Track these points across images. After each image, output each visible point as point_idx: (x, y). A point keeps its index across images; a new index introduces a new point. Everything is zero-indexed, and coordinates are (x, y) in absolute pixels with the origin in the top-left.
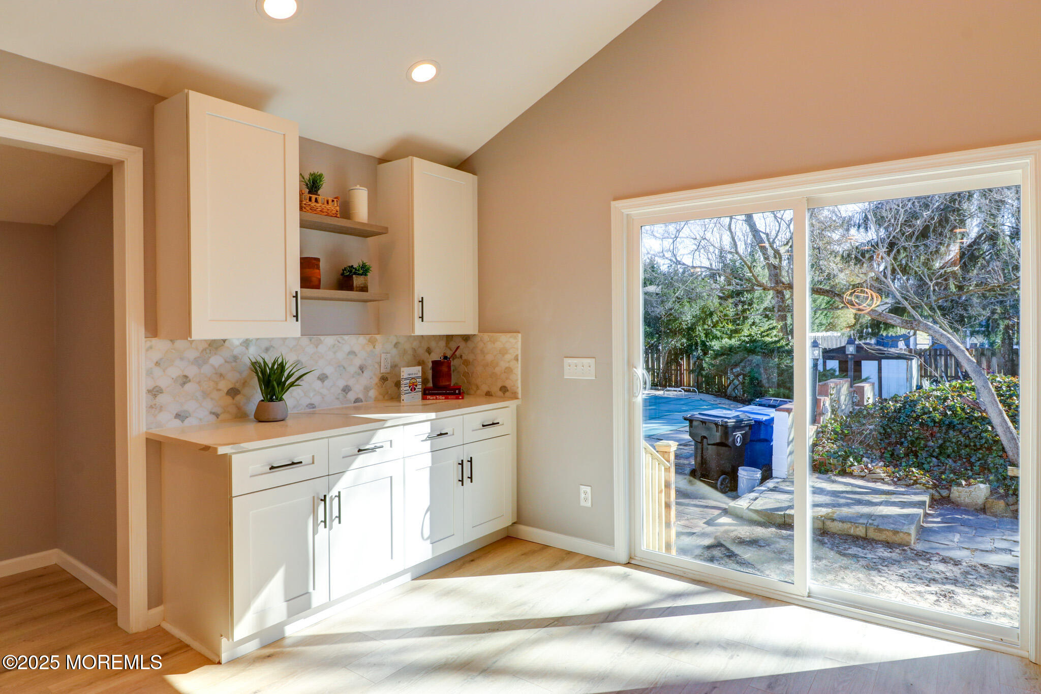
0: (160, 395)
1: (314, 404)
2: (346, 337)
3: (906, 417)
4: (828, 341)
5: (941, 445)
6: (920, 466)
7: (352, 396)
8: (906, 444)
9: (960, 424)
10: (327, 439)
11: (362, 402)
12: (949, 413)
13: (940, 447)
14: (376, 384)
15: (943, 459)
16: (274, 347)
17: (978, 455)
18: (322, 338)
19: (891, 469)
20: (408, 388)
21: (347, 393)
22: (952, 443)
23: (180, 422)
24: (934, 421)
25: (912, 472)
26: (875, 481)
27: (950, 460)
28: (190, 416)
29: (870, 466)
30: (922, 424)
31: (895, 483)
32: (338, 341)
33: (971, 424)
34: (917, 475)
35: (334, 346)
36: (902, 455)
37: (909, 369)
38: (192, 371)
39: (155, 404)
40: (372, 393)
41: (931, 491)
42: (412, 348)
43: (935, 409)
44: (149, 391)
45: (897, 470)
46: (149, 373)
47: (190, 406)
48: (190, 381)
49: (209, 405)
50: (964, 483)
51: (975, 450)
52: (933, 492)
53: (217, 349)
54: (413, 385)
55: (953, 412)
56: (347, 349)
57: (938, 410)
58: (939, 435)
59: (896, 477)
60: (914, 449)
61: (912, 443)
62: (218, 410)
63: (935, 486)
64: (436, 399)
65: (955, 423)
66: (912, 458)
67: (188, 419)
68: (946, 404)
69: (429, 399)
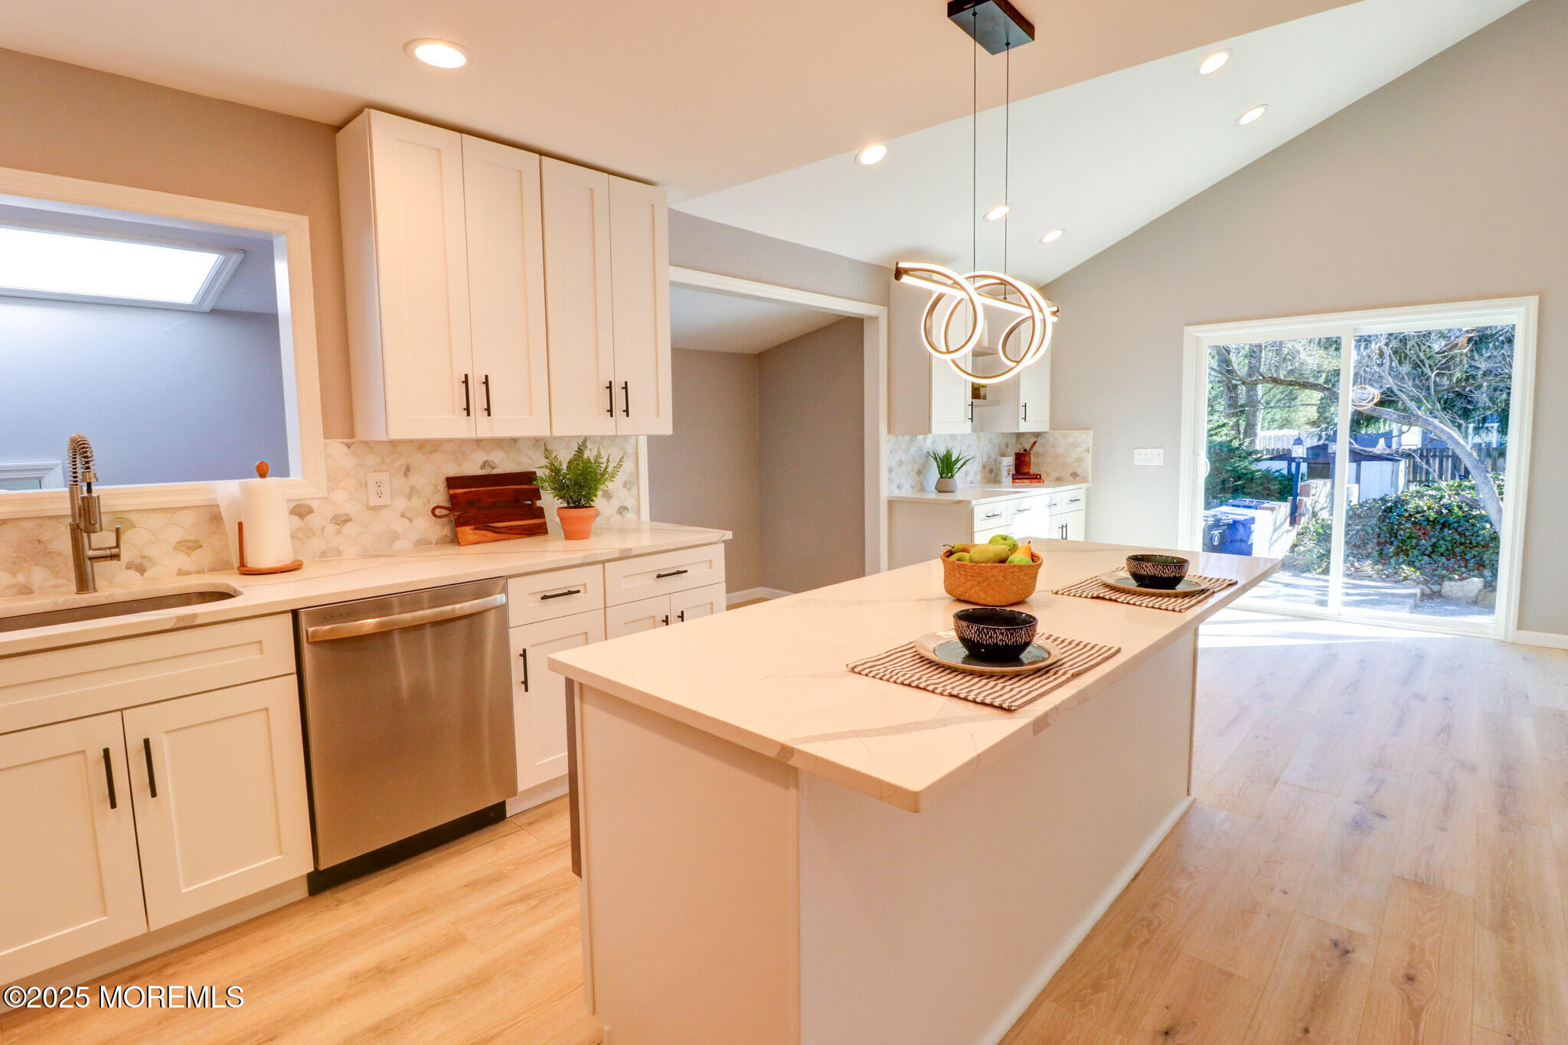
3: (1398, 516)
4: (1282, 442)
5: (1435, 543)
6: (1411, 564)
8: (1396, 543)
9: (1456, 522)
12: (1444, 511)
13: (1434, 545)
15: (1436, 557)
17: (1473, 552)
19: (1380, 567)
22: (1446, 541)
24: (1428, 520)
25: (1403, 569)
26: (1361, 578)
27: (1443, 558)
29: (1356, 564)
30: (1414, 523)
31: (1383, 580)
33: (1468, 522)
34: (1407, 572)
36: (1391, 555)
37: (1395, 474)
41: (1421, 586)
43: (1429, 508)
45: (1385, 568)
50: (1457, 577)
51: (1471, 548)
52: (1424, 587)
54: (1007, 471)
55: (1449, 510)
57: (1432, 509)
58: (1432, 533)
59: (1385, 574)
60: (1404, 548)
61: (1403, 542)
63: (1426, 582)
65: (1451, 522)
66: (1402, 557)
68: (1442, 503)
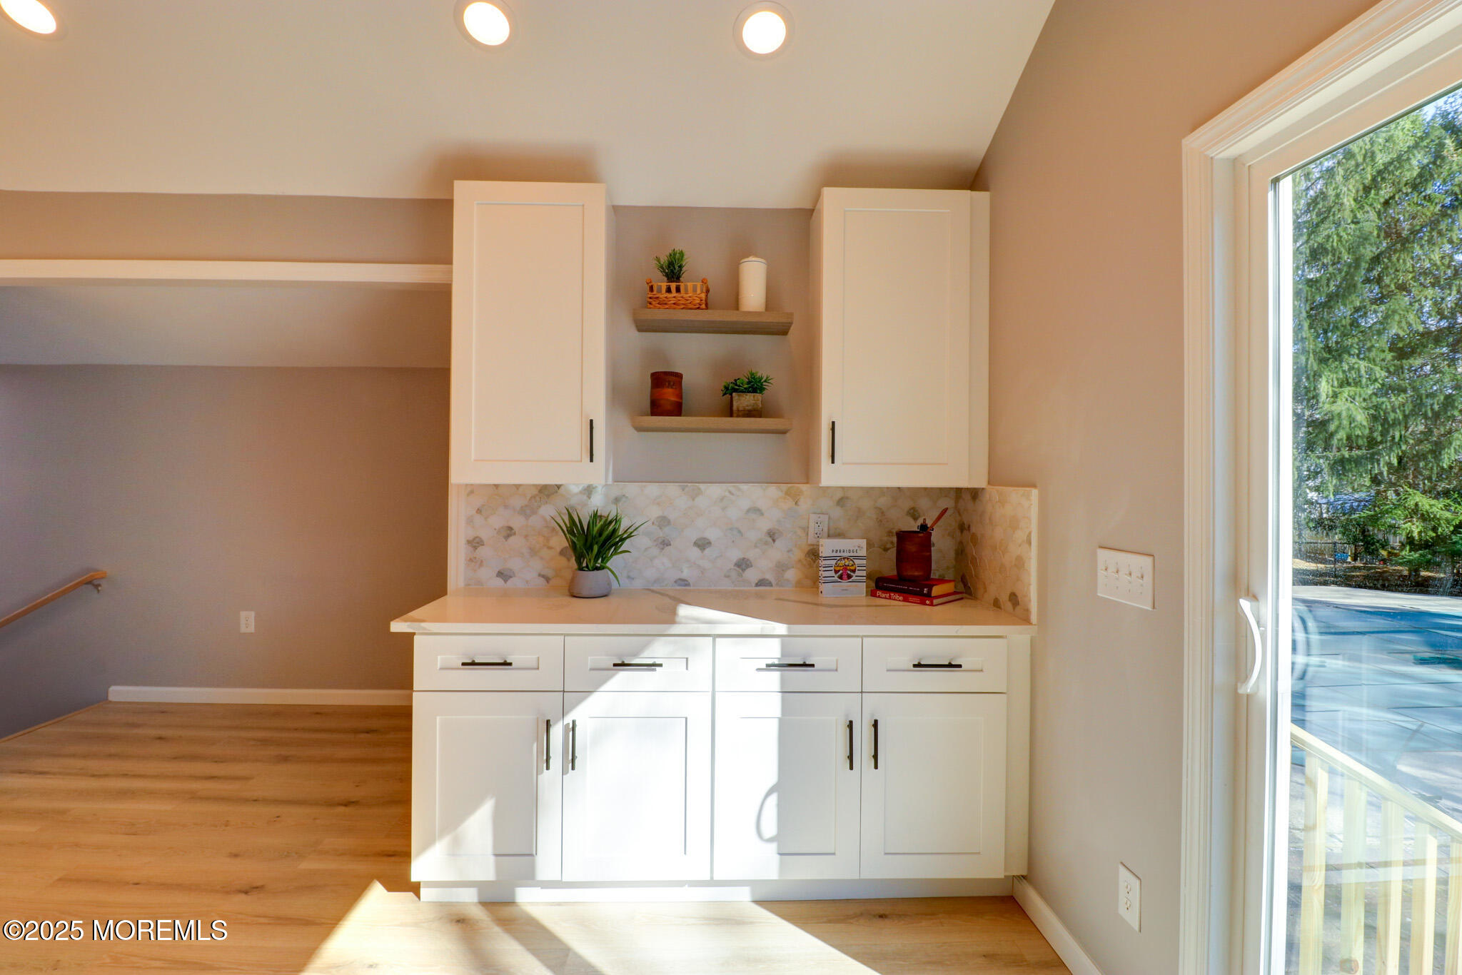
0: (481, 547)
1: (687, 581)
2: (744, 487)
7: (752, 575)
10: (562, 637)
11: (772, 586)
14: (800, 561)
16: (627, 497)
18: (702, 486)
20: (832, 573)
21: (744, 570)
23: (503, 582)
28: (515, 576)
32: (730, 492)
35: (722, 499)
38: (517, 522)
39: (475, 558)
40: (792, 575)
42: (876, 508)
44: (469, 542)
46: (470, 521)
47: (515, 564)
48: (515, 534)
49: (537, 565)
53: (548, 496)
54: (846, 569)
56: (745, 504)
62: (549, 573)
64: (890, 598)
67: (511, 579)
69: (879, 597)
